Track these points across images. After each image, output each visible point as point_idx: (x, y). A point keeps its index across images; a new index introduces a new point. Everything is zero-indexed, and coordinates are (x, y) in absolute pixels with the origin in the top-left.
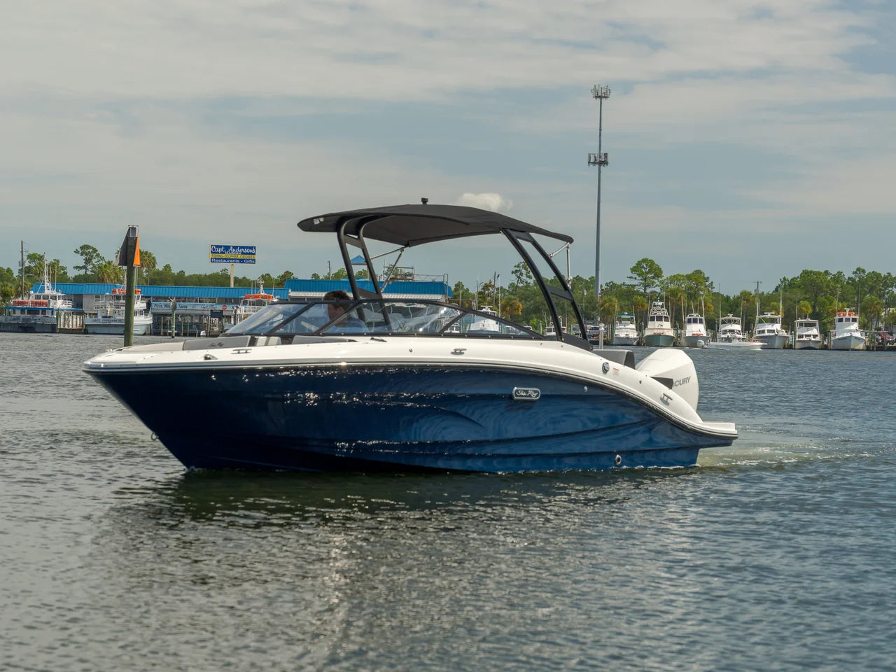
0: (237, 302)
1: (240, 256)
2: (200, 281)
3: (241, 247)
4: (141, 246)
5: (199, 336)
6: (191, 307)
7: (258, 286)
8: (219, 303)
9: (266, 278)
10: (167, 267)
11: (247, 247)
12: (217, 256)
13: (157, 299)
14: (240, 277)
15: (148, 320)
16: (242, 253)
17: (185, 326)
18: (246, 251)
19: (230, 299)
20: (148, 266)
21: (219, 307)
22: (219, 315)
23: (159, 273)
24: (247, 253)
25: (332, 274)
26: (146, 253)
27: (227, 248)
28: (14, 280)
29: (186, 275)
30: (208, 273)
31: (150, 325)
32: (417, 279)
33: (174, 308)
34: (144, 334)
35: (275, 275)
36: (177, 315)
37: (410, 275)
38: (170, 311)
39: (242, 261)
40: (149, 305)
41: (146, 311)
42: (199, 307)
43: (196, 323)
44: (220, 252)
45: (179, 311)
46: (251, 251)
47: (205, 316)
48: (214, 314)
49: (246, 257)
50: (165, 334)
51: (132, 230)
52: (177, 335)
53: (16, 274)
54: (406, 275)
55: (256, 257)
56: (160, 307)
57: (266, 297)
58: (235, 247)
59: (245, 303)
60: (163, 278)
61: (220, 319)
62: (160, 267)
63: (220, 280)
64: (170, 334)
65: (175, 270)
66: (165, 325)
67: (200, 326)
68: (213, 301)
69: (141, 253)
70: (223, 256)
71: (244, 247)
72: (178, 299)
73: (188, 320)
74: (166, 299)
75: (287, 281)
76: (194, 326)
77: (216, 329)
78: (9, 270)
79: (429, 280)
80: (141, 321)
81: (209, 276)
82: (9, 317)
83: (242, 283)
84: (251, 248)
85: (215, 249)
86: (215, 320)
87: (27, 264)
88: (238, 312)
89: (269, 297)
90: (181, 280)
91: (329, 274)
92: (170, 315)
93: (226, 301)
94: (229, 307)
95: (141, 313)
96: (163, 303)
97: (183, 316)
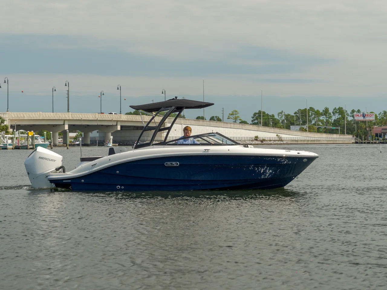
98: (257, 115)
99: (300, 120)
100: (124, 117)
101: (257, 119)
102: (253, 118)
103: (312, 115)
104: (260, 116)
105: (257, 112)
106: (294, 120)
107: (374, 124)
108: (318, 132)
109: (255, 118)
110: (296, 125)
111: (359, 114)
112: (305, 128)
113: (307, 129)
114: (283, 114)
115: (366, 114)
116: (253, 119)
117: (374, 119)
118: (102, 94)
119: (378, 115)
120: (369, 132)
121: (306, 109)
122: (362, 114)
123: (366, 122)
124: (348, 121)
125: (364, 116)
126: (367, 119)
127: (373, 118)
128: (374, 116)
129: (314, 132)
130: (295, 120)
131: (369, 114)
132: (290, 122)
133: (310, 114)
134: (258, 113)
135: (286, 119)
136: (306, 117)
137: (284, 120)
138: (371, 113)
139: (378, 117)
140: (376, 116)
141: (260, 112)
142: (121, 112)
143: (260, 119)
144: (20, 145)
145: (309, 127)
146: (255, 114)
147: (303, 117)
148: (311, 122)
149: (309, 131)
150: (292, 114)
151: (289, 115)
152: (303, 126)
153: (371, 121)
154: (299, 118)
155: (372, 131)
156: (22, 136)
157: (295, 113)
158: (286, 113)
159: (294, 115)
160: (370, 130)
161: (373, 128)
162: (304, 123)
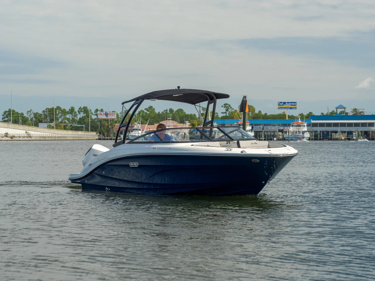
0: (289, 125)
1: (290, 106)
2: (274, 117)
3: (290, 103)
4: (249, 103)
5: (274, 140)
6: (270, 128)
7: (298, 119)
8: (282, 126)
9: (302, 115)
10: (260, 112)
11: (293, 103)
12: (280, 106)
13: (256, 125)
14: (291, 115)
15: (253, 134)
16: (291, 105)
17: (268, 137)
18: (293, 104)
19: (287, 124)
20: (252, 112)
21: (282, 128)
22: (282, 131)
23: (256, 114)
24: (293, 105)
25: (329, 112)
26: (251, 106)
27: (285, 103)
28: (197, 119)
29: (268, 115)
30: (277, 114)
32: (366, 114)
33: (263, 129)
35: (305, 114)
36: (264, 132)
37: (363, 112)
38: (261, 130)
39: (291, 108)
40: (252, 128)
41: (251, 130)
42: (273, 128)
43: (272, 135)
44: (282, 105)
45: (265, 130)
46: (295, 104)
47: (276, 132)
48: (280, 131)
49: (293, 106)
50: (259, 139)
51: (245, 97)
53: (197, 116)
54: (361, 112)
55: (297, 106)
56: (257, 128)
57: (301, 123)
58: (288, 103)
59: (293, 126)
60: (258, 117)
61: (282, 133)
62: (257, 112)
63: (282, 117)
64: (262, 140)
65: (263, 113)
66: (259, 136)
67: (274, 136)
68: (279, 125)
69: (249, 106)
70: (283, 106)
71: (292, 103)
72: (265, 125)
73: (269, 133)
74: (259, 125)
75: (310, 116)
76: (272, 136)
77: (281, 137)
78: (194, 115)
79: (371, 114)
81: (278, 115)
82: (194, 136)
83: (292, 118)
84: (295, 103)
85: (280, 104)
86: (280, 133)
87: (202, 112)
88: (290, 130)
89: (303, 123)
90: (265, 117)
91: (328, 113)
92: (261, 132)
93: (285, 125)
94: (286, 128)
95: (249, 131)
96: (258, 127)
97: (267, 132)
98: (7, 113)
99: (48, 118)
101: (7, 117)
102: (3, 115)
103: (59, 113)
104: (10, 114)
105: (8, 110)
106: (42, 118)
107: (116, 122)
108: (64, 129)
109: (5, 116)
110: (44, 123)
111: (103, 113)
112: (52, 125)
113: (55, 127)
114: (32, 112)
115: (108, 113)
116: (3, 117)
117: (116, 117)
119: (119, 114)
120: (111, 130)
121: (53, 108)
122: (105, 113)
123: (108, 120)
124: (92, 119)
125: (106, 114)
126: (109, 117)
127: (114, 117)
128: (116, 115)
129: (61, 129)
130: (43, 118)
131: (111, 113)
132: (39, 120)
133: (57, 112)
134: (8, 112)
135: (34, 117)
136: (54, 115)
137: (33, 118)
138: (113, 112)
139: (120, 116)
140: (117, 115)
141: (10, 110)
143: (10, 117)
145: (56, 125)
146: (5, 112)
147: (50, 115)
148: (58, 120)
149: (56, 128)
150: (40, 112)
151: (37, 113)
152: (50, 124)
153: (113, 120)
154: (47, 116)
155: (113, 129)
157: (43, 112)
158: (35, 112)
159: (42, 113)
160: (112, 128)
161: (114, 126)
162: (52, 121)
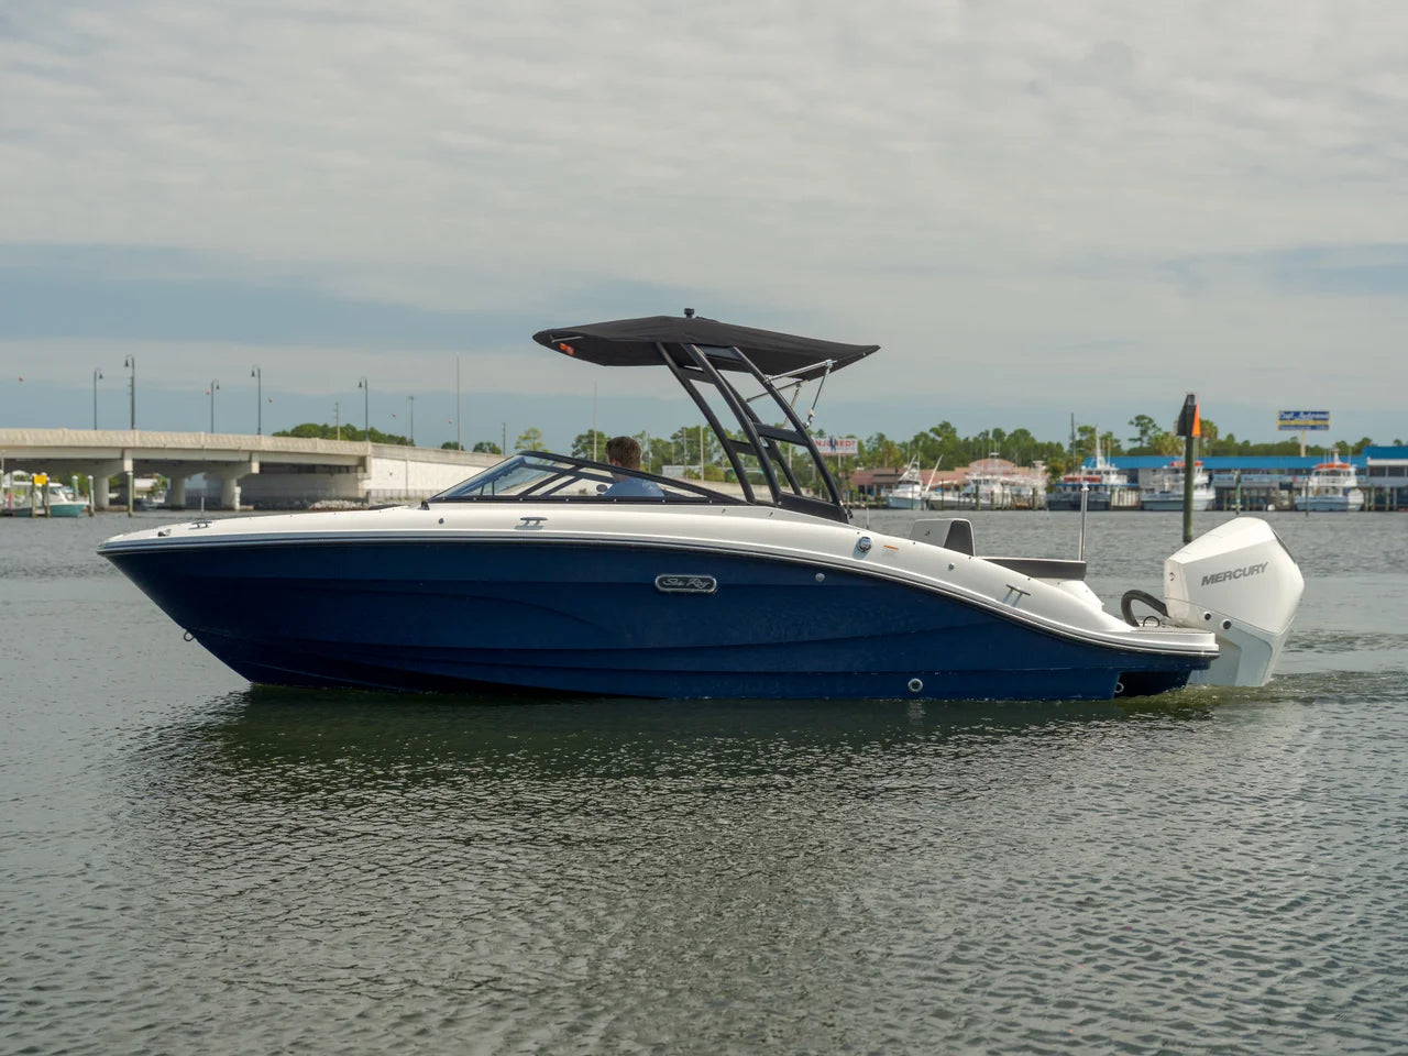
0: (1309, 472)
1: (1312, 423)
2: (1267, 451)
3: (1312, 413)
4: (1200, 414)
5: (1267, 510)
6: (1256, 479)
7: (1332, 454)
8: (1289, 474)
9: (1343, 449)
10: (1231, 437)
11: (1320, 413)
12: (1286, 423)
13: (1219, 471)
14: (1312, 445)
15: (1210, 495)
16: (1315, 419)
17: (1251, 502)
18: (1318, 416)
19: (1301, 470)
20: (1209, 436)
21: (1288, 479)
22: (1288, 487)
23: (1221, 443)
24: (1319, 419)
26: (1207, 422)
27: (1297, 414)
28: (1064, 455)
29: (1252, 444)
30: (1277, 442)
31: (1212, 500)
33: (1239, 481)
34: (1207, 510)
35: (1352, 442)
36: (1242, 489)
38: (1233, 484)
39: (1313, 428)
40: (1211, 478)
41: (1208, 485)
42: (1266, 480)
43: (1263, 498)
44: (1290, 418)
45: (1244, 483)
46: (1323, 416)
47: (1274, 489)
48: (1283, 487)
49: (1319, 423)
50: (1229, 509)
51: (1191, 397)
52: (1242, 510)
53: (1066, 448)
55: (1330, 423)
56: (1224, 480)
57: (1341, 466)
58: (1306, 413)
59: (1318, 474)
60: (1225, 450)
61: (1290, 492)
62: (1222, 436)
63: (1291, 449)
64: (1234, 510)
65: (1239, 440)
66: (1229, 499)
67: (1268, 500)
68: (1281, 472)
69: (1202, 422)
70: (1293, 423)
71: (1315, 413)
72: (1243, 471)
73: (1254, 493)
74: (1229, 471)
75: (1365, 448)
76: (1261, 500)
77: (1286, 503)
78: (1059, 445)
80: (1203, 496)
81: (1279, 445)
82: (1059, 495)
83: (1316, 452)
84: (1324, 413)
85: (1284, 415)
86: (1285, 493)
87: (1078, 438)
88: (1310, 484)
89: (1345, 467)
90: (1245, 450)
92: (1234, 489)
93: (1297, 472)
94: (1300, 478)
95: (1202, 486)
96: (1225, 476)
97: (1249, 489)
98: (584, 441)
99: (686, 452)
100: (267, 443)
101: (584, 449)
102: (574, 447)
103: (713, 441)
104: (591, 443)
105: (586, 433)
106: (670, 453)
107: (856, 464)
108: (726, 481)
109: (579, 448)
110: (677, 464)
111: (823, 440)
112: (696, 472)
113: (702, 474)
114: (645, 438)
115: (838, 440)
116: (574, 450)
117: (856, 451)
118: (215, 387)
119: (864, 443)
120: (845, 482)
121: (698, 428)
122: (828, 439)
123: (836, 458)
124: (795, 456)
125: (833, 444)
126: (840, 451)
127: (853, 450)
128: (856, 445)
129: (717, 481)
130: (673, 451)
131: (845, 440)
132: (663, 457)
133: (709, 438)
134: (587, 437)
135: (652, 451)
136: (699, 446)
137: (647, 453)
138: (849, 437)
139: (866, 448)
140: (860, 446)
141: (591, 434)
142: (259, 429)
143: (592, 449)
144: (13, 507)
145: (705, 469)
146: (579, 439)
147: (692, 446)
148: (711, 457)
149: (705, 479)
150: (667, 438)
151: (659, 441)
152: (692, 467)
153: (848, 457)
154: (683, 448)
155: (850, 480)
156: (19, 487)
157: (674, 437)
158: (654, 437)
159: (672, 441)
160: (847, 478)
161: (853, 473)
162: (695, 459)
